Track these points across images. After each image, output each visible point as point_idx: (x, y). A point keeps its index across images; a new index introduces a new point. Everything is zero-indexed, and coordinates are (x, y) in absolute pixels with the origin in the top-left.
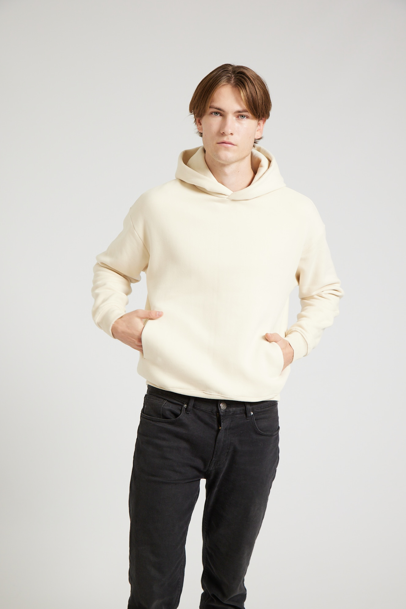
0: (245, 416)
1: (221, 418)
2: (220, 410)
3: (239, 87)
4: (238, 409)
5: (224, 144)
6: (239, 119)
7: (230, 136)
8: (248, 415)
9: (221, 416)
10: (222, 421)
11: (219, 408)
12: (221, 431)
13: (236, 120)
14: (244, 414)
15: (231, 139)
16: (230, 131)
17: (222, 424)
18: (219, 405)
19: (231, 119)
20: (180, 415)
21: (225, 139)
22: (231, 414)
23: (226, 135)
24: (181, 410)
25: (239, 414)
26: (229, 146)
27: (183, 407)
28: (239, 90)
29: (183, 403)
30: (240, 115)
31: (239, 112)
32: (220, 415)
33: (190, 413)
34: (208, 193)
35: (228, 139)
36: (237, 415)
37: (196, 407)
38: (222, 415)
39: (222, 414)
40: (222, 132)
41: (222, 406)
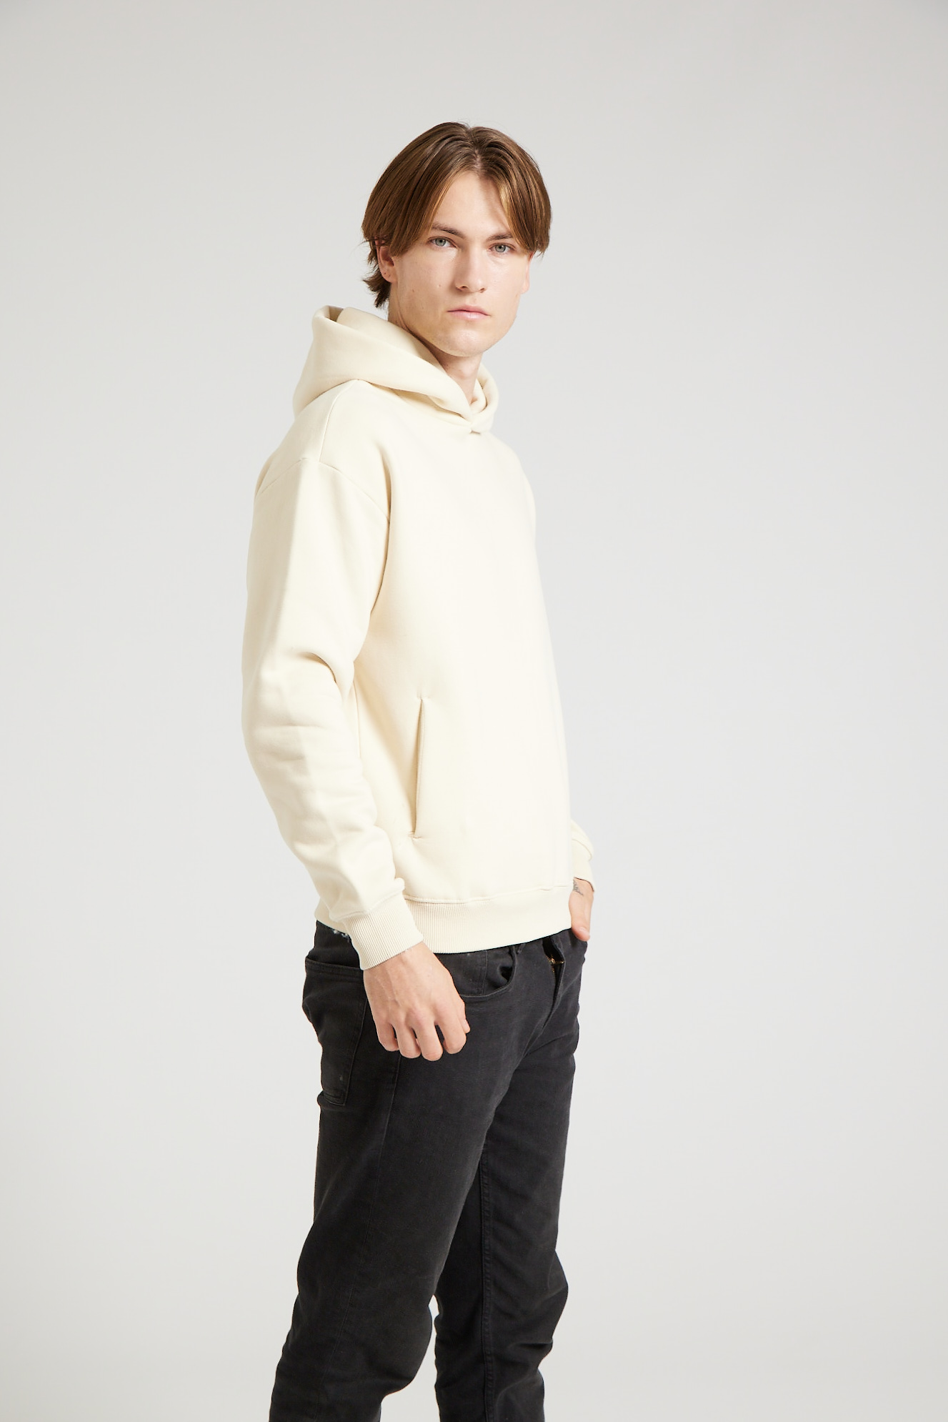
3: (497, 180)
7: (479, 294)
15: (482, 301)
16: (478, 283)
21: (468, 301)
23: (469, 293)
26: (477, 316)
35: (474, 301)
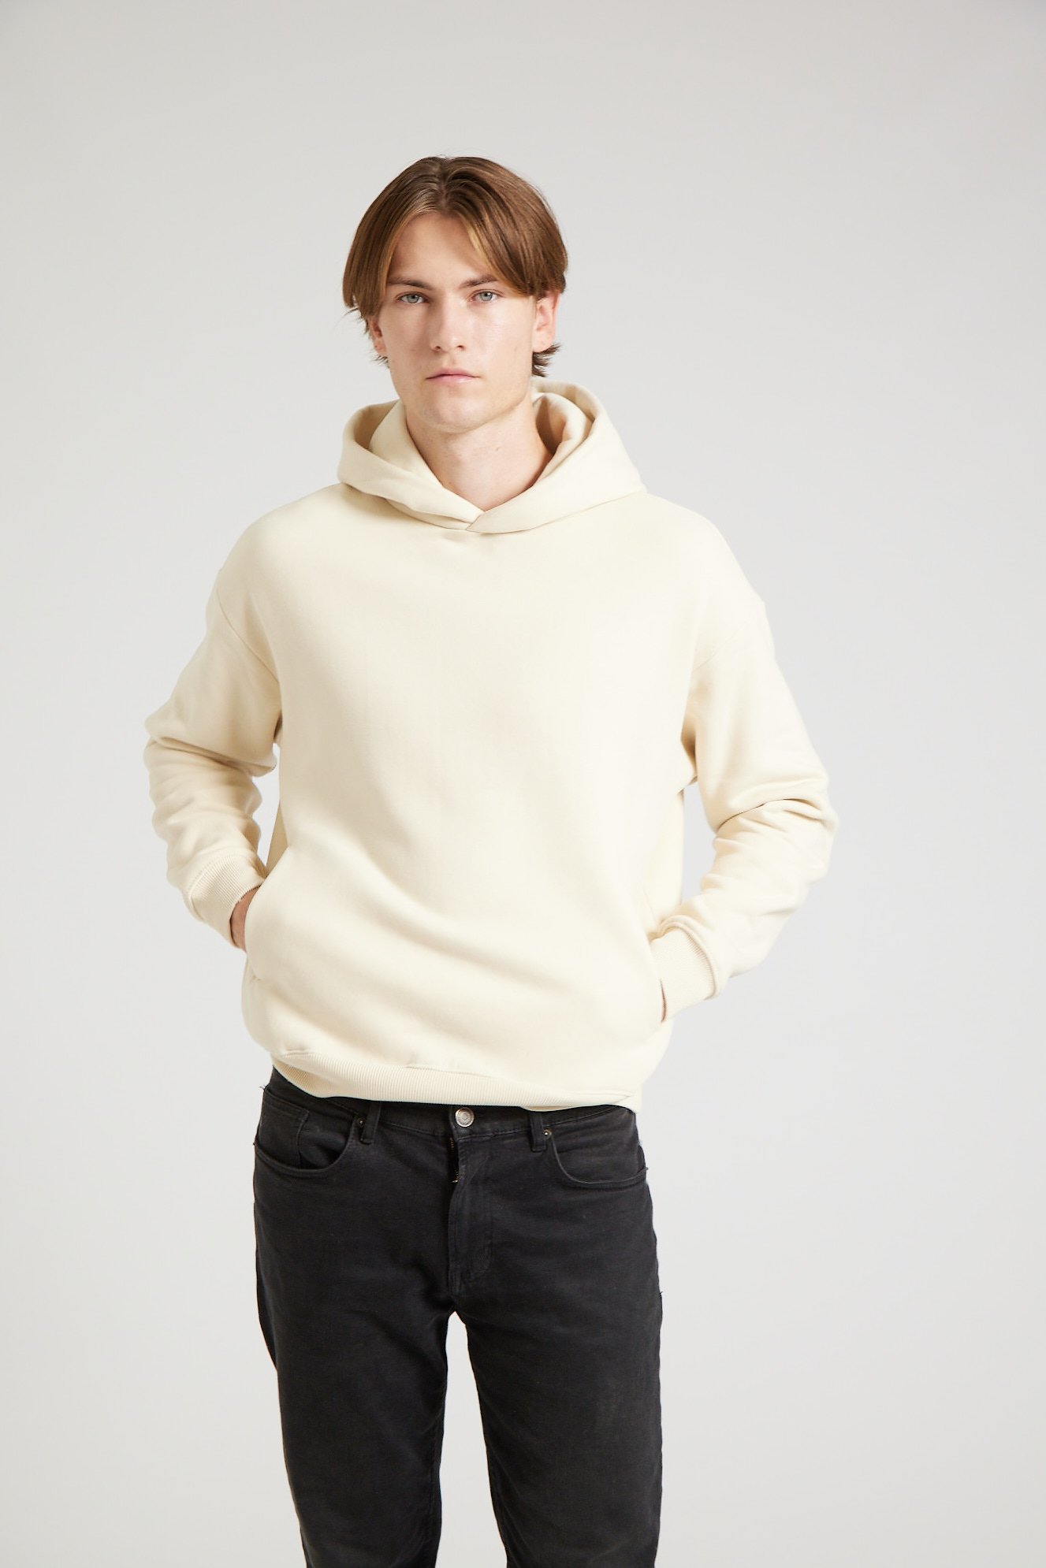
0: (527, 1144)
1: (460, 1151)
2: (456, 1128)
3: (461, 215)
4: (509, 1127)
5: (445, 378)
6: (476, 305)
7: (458, 353)
8: (535, 1140)
9: (459, 1147)
10: (461, 1159)
11: (452, 1123)
12: (457, 1189)
13: (469, 306)
14: (526, 1138)
15: (464, 362)
16: (454, 341)
17: (462, 1167)
18: (451, 1115)
19: (454, 304)
20: (345, 1146)
21: (445, 364)
22: (488, 1138)
23: (444, 352)
24: (346, 1136)
25: (511, 1138)
26: (462, 380)
27: (354, 1124)
28: (461, 223)
29: (353, 1115)
30: (477, 293)
31: (473, 283)
32: (456, 1144)
33: (372, 1141)
34: (423, 519)
35: (453, 362)
36: (508, 1141)
37: (388, 1123)
38: (462, 1144)
39: (460, 1140)
40: (433, 346)
41: (463, 1119)
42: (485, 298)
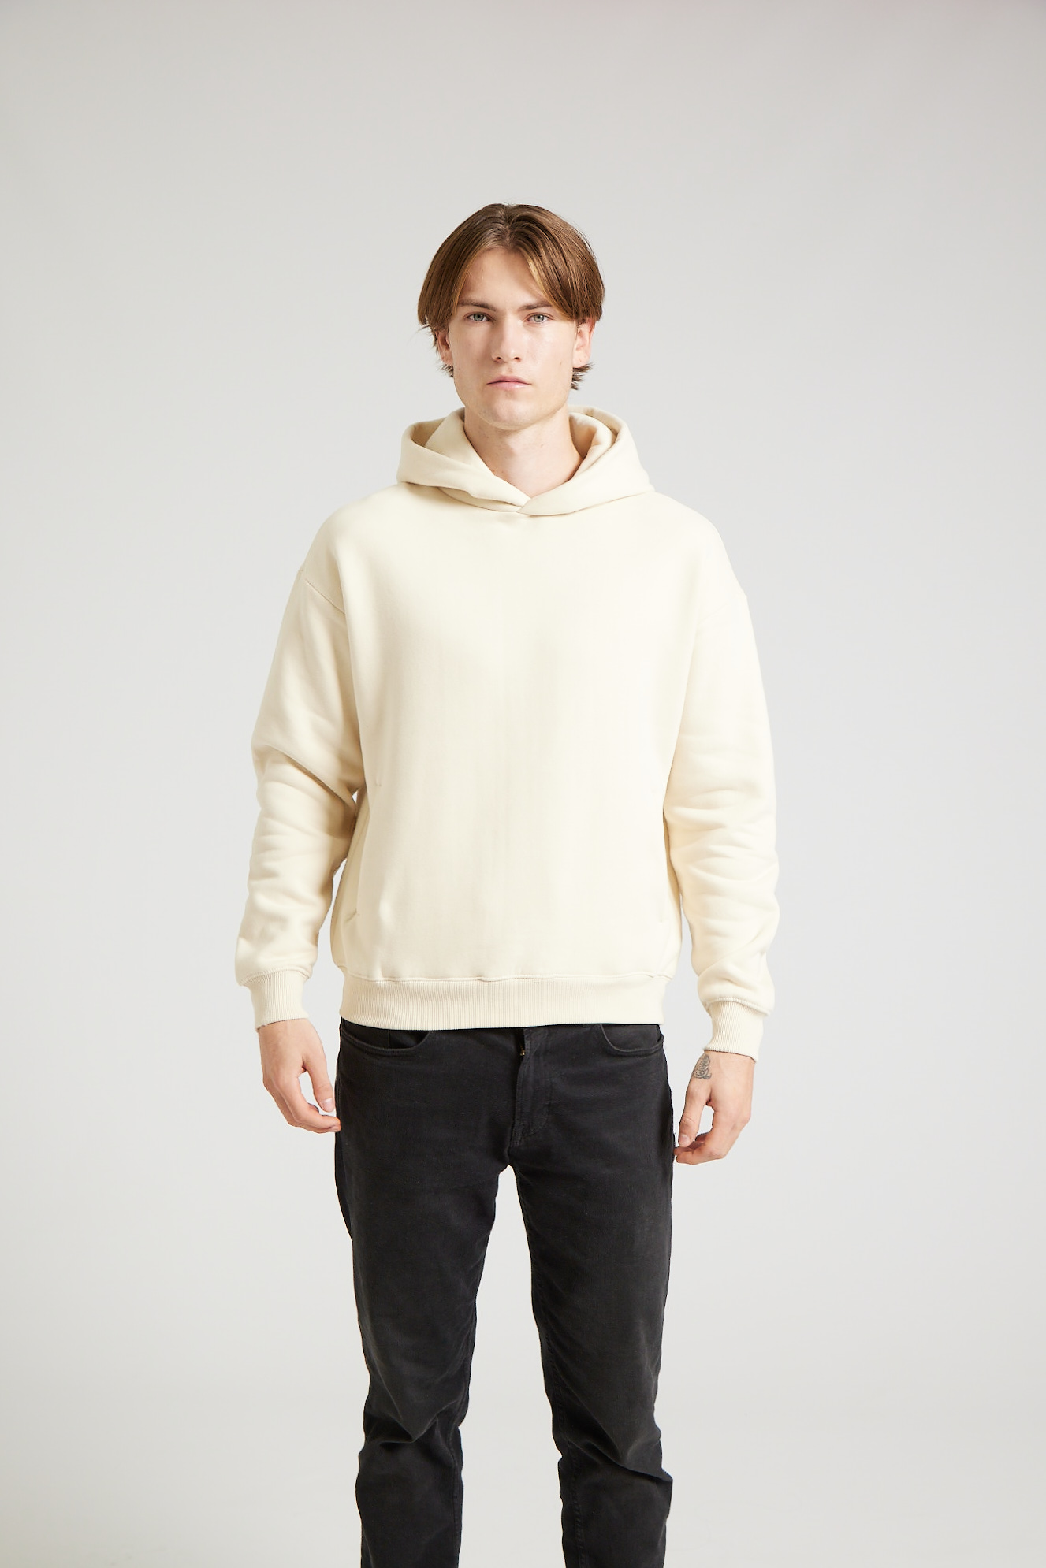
3: (523, 251)
5: (504, 384)
6: (531, 325)
7: (514, 364)
10: (526, 1036)
12: (524, 1061)
13: (524, 326)
15: (518, 371)
16: (513, 353)
17: (527, 1043)
19: (513, 324)
21: (504, 372)
23: (504, 363)
26: (516, 386)
28: (524, 258)
30: (532, 315)
31: (529, 307)
35: (510, 370)
40: (494, 357)
42: (537, 319)
